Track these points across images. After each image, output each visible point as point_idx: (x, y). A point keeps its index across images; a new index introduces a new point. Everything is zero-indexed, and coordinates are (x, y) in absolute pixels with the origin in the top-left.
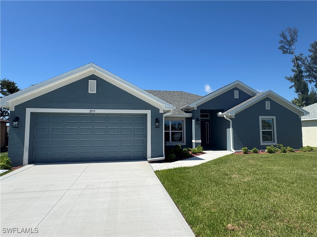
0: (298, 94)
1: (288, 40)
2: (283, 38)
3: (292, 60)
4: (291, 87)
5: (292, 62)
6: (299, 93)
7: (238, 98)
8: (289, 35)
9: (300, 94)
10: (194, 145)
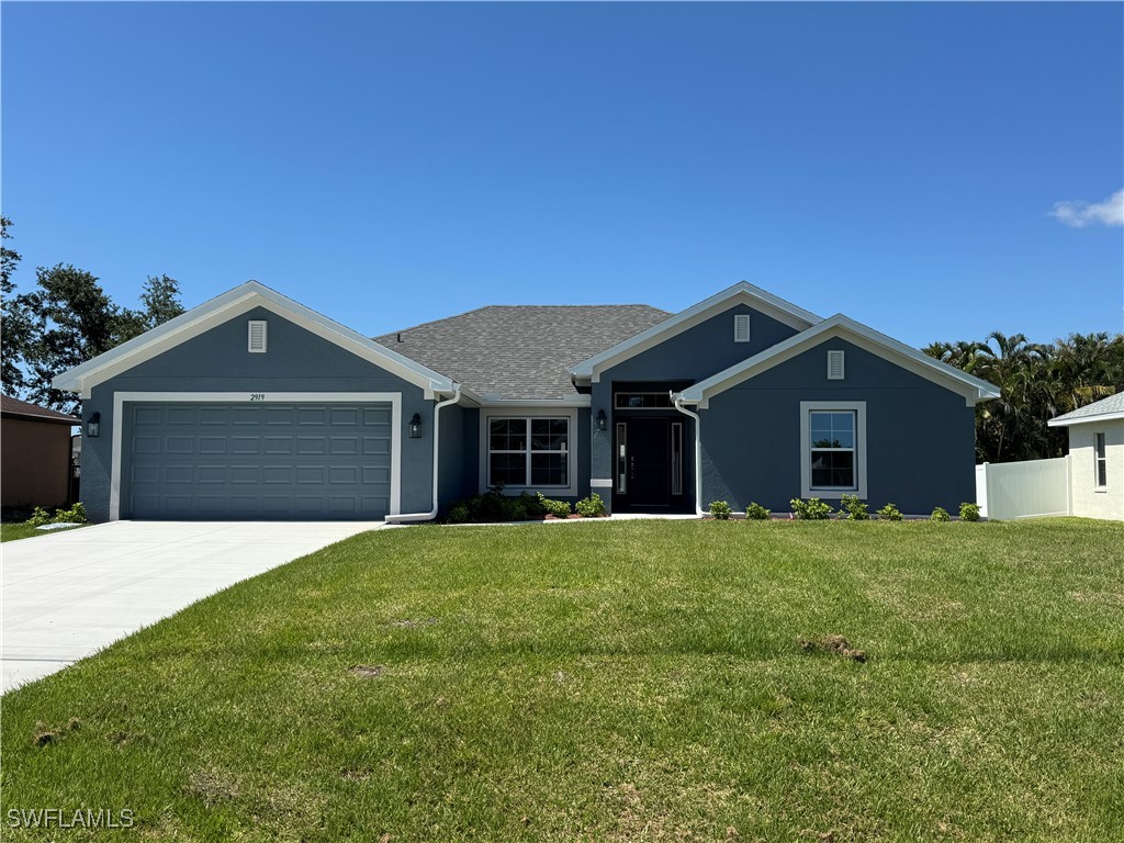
7: (748, 340)
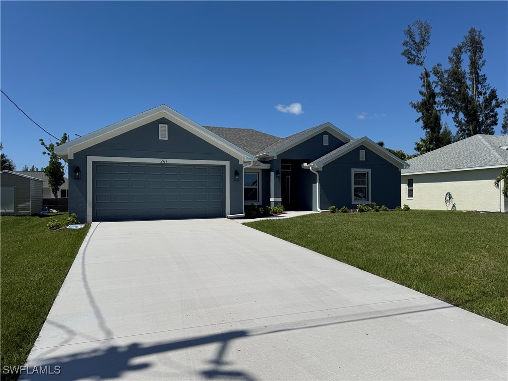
0: (427, 132)
1: (416, 42)
2: (409, 38)
3: (421, 76)
4: (418, 120)
5: (420, 79)
6: (428, 130)
7: (328, 145)
8: (418, 32)
9: (428, 132)
10: (272, 205)
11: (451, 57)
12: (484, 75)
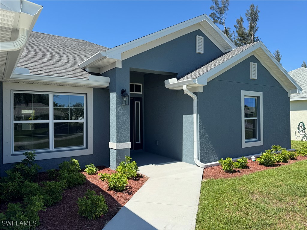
7: (203, 52)
11: (236, 25)
12: (258, 37)
